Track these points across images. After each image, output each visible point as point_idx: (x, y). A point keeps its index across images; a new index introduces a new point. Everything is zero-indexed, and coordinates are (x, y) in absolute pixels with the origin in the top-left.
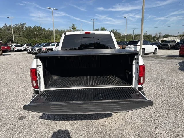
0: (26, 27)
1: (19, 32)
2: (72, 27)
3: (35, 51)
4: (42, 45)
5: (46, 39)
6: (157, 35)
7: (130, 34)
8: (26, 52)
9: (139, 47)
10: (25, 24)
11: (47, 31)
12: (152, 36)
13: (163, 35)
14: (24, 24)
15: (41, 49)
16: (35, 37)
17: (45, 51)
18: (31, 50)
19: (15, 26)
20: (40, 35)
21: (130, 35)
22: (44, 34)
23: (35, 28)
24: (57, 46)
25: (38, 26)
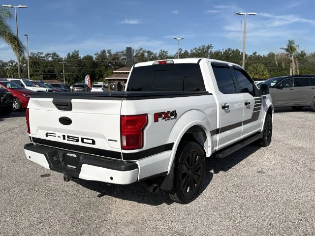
0: (211, 52)
11: (251, 58)
14: (209, 47)
19: (194, 51)
23: (226, 53)
25: (233, 49)
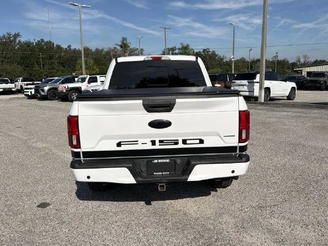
0: (19, 41)
1: (5, 52)
2: (120, 43)
3: (42, 93)
4: (58, 80)
5: (64, 66)
6: (299, 61)
7: (242, 58)
8: (22, 96)
9: (258, 85)
10: (19, 35)
11: (66, 51)
12: (290, 62)
13: (313, 60)
14: (17, 35)
15: (56, 89)
16: (38, 64)
17: (64, 93)
18: (33, 91)
20: (51, 58)
21: (242, 61)
22: (60, 57)
23: (39, 43)
24: (89, 83)
25: (46, 40)
